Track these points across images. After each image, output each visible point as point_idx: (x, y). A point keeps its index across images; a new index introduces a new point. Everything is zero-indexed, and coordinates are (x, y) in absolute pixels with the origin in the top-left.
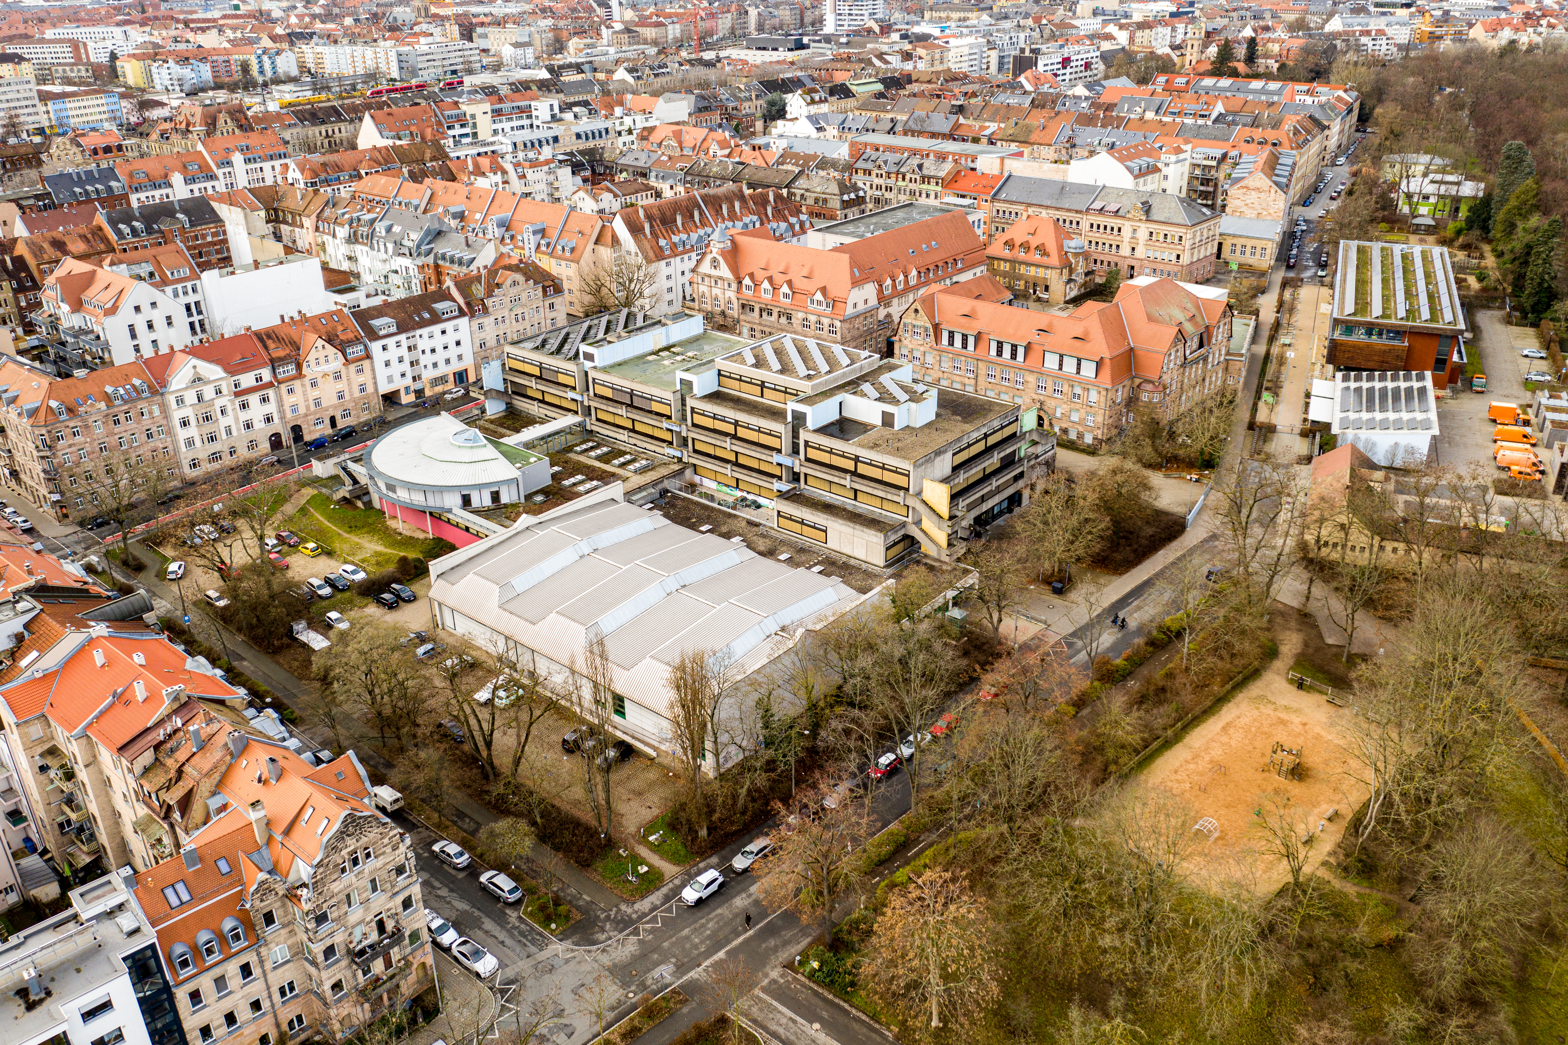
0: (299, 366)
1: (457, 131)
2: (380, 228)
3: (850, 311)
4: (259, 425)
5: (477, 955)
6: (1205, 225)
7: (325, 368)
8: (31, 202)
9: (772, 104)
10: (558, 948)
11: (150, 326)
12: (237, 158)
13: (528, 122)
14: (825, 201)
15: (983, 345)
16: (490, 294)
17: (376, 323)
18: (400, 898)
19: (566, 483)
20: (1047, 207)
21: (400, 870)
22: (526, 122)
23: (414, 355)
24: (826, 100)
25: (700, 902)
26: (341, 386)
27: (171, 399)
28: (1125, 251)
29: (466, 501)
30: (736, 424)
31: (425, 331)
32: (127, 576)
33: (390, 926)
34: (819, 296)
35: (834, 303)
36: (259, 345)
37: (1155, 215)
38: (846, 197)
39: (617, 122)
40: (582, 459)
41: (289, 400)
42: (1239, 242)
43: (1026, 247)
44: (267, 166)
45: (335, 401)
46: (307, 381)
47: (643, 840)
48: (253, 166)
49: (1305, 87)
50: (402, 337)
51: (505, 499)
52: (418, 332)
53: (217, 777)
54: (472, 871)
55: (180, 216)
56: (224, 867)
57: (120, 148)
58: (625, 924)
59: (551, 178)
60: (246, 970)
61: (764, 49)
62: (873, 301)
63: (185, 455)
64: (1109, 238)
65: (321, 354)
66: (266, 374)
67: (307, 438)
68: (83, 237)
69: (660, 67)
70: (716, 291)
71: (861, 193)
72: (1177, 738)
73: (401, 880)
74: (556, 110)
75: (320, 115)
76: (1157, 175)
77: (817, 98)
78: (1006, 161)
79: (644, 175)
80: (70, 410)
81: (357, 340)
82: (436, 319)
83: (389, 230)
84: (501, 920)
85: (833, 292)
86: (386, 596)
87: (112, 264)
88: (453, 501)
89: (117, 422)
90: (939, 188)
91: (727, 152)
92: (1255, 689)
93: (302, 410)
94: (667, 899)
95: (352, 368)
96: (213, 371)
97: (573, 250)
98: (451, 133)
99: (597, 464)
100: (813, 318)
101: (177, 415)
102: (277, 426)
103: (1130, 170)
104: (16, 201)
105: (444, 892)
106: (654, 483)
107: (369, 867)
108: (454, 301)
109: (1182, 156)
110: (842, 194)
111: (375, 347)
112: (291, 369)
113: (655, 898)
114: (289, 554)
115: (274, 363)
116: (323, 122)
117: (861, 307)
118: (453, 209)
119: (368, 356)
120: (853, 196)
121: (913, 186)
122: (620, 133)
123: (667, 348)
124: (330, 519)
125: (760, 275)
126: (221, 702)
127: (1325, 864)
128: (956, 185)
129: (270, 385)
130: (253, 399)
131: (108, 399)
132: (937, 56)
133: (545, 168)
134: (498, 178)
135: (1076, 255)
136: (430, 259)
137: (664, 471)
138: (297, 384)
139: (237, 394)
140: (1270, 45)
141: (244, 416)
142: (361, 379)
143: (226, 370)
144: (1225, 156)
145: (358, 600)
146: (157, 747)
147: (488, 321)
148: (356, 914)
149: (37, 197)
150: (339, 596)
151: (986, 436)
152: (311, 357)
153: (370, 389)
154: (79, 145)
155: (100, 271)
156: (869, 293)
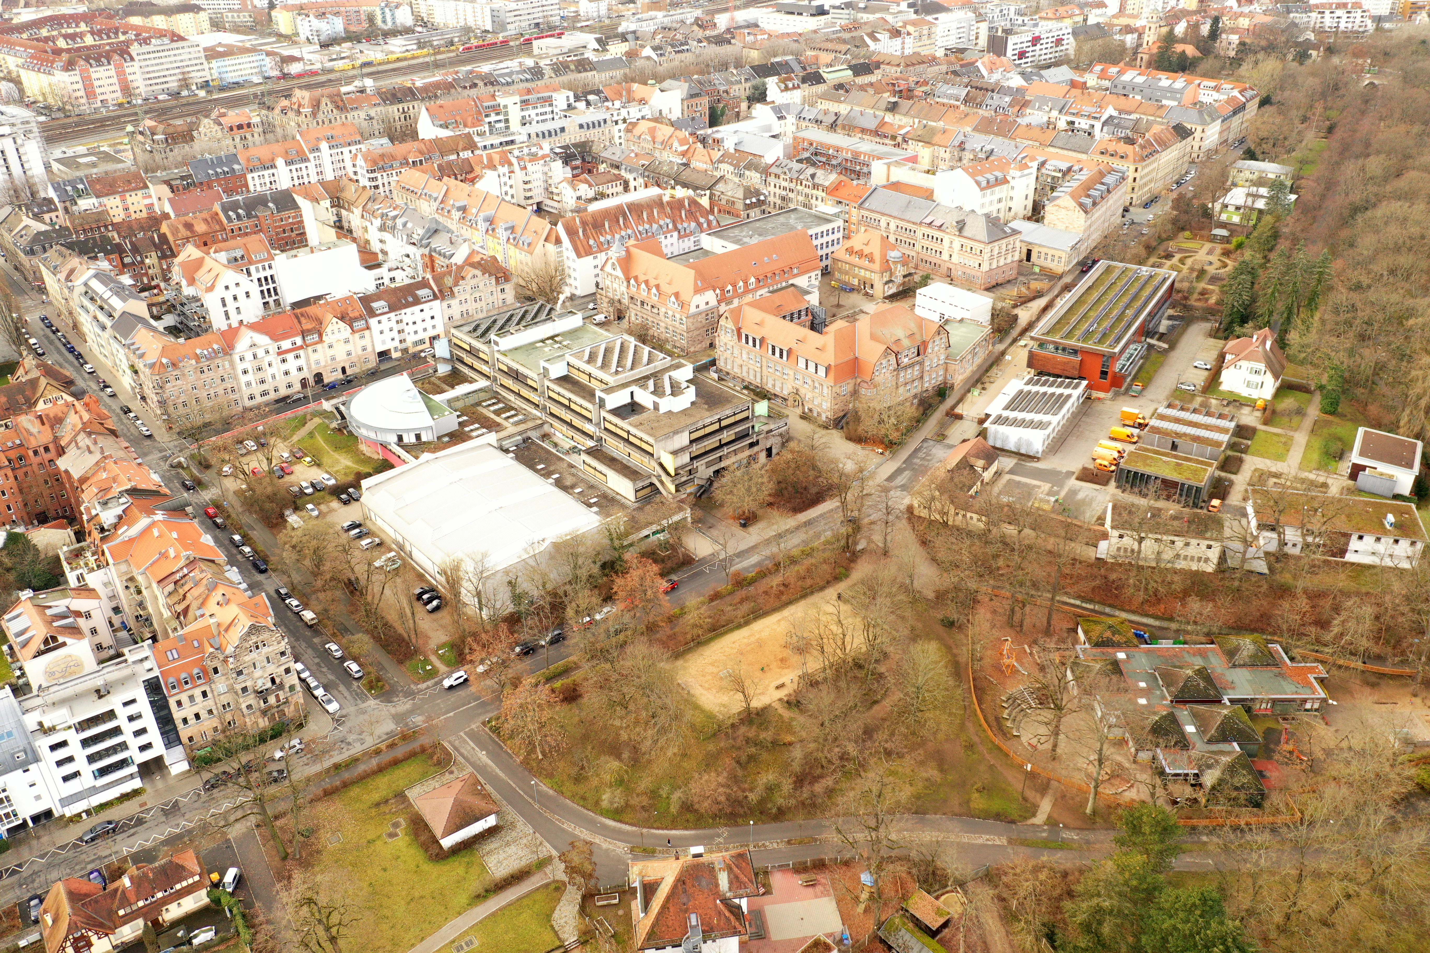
0: (320, 335)
1: (493, 118)
2: (399, 222)
3: (693, 310)
4: (294, 372)
5: (329, 701)
6: (1004, 241)
7: (337, 336)
8: (178, 182)
9: (755, 88)
10: (372, 703)
11: (235, 298)
12: (324, 146)
13: (550, 109)
14: (733, 203)
15: (764, 347)
16: (456, 284)
17: (375, 305)
18: (283, 668)
19: (467, 429)
20: (895, 218)
21: (283, 654)
22: (548, 109)
23: (401, 326)
24: (799, 87)
25: (451, 687)
26: (349, 347)
27: (236, 358)
28: (945, 256)
29: (400, 438)
30: (570, 400)
31: (408, 310)
32: (200, 472)
33: (278, 681)
34: (673, 299)
35: (682, 305)
36: (295, 321)
37: (966, 232)
38: (748, 202)
39: (615, 113)
40: (485, 411)
41: (313, 357)
42: (1044, 250)
43: (860, 254)
44: (346, 150)
45: (345, 357)
46: (326, 345)
47: (435, 652)
48: (335, 151)
49: (1212, 84)
50: (392, 315)
51: (424, 439)
52: (403, 311)
53: (201, 600)
54: (342, 659)
55: (271, 205)
56: (196, 644)
57: (249, 125)
58: (410, 694)
59: (546, 169)
60: (204, 694)
62: (713, 302)
63: (246, 392)
64: (935, 246)
65: (335, 327)
66: (299, 341)
67: (326, 381)
68: (205, 220)
69: (682, 44)
70: (615, 286)
71: (762, 198)
73: (283, 659)
74: (572, 100)
75: (399, 95)
76: (1005, 186)
77: (790, 85)
78: (892, 168)
79: (617, 167)
80: (174, 365)
81: (361, 317)
82: (417, 301)
83: (405, 225)
84: (348, 687)
85: (683, 297)
86: (344, 496)
87: (216, 252)
88: (393, 439)
89: (202, 372)
90: (824, 194)
91: (685, 148)
92: (816, 598)
93: (323, 363)
94: (436, 684)
95: (357, 335)
96: (263, 340)
97: (529, 244)
98: (487, 120)
99: (493, 416)
100: (670, 313)
101: (240, 367)
102: (306, 374)
103: (978, 183)
104: (167, 183)
105: (325, 670)
106: (520, 433)
107: (265, 650)
108: (431, 289)
109: (1026, 172)
110: (745, 198)
111: (373, 322)
112: (316, 336)
113: (430, 683)
114: (295, 463)
115: (304, 334)
116: (400, 101)
117: (703, 307)
118: (458, 204)
119: (368, 328)
120: (754, 200)
121: (807, 190)
122: (616, 123)
123: (552, 338)
124: (326, 441)
125: (642, 278)
126: (213, 561)
128: (837, 193)
129: (301, 347)
130: (290, 357)
131: (197, 358)
132: (925, 32)
133: (542, 162)
134: (505, 169)
135: (895, 263)
136: (426, 251)
137: (530, 424)
138: (319, 347)
139: (279, 354)
140: (1241, 19)
141: (284, 367)
142: (363, 342)
143: (272, 338)
145: (328, 497)
146: (175, 583)
147: (454, 302)
148: (258, 673)
149: (182, 178)
150: (317, 494)
151: (720, 420)
152: (329, 330)
153: (369, 349)
154: (220, 124)
155: (207, 258)
156: (710, 297)
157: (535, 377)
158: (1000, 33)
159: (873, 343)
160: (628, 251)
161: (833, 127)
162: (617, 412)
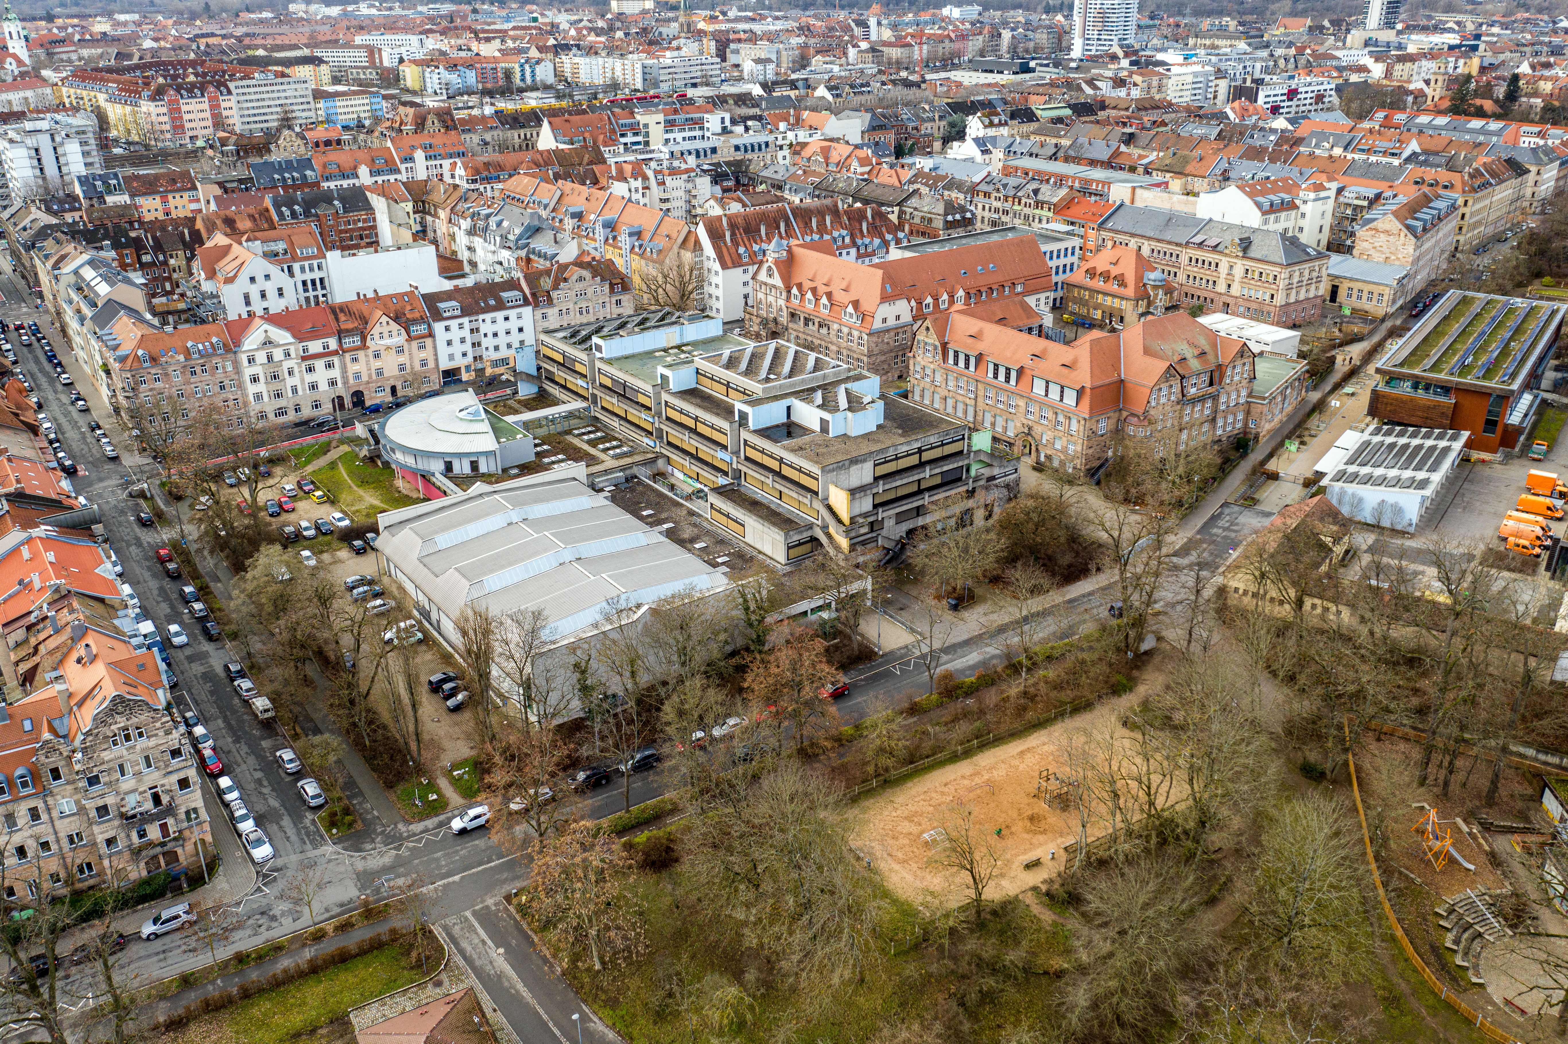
0: (364, 339)
1: (630, 139)
2: (493, 222)
3: (878, 325)
4: (323, 386)
5: (259, 842)
6: (1307, 266)
7: (388, 342)
8: (235, 185)
9: (952, 125)
10: (329, 849)
11: (263, 295)
12: (419, 155)
13: (699, 133)
14: (930, 220)
15: (982, 366)
16: (556, 287)
17: (442, 305)
18: (175, 778)
19: (546, 460)
20: (1149, 238)
21: (176, 753)
22: (697, 133)
23: (476, 337)
24: (1006, 124)
25: (463, 832)
26: (403, 359)
27: (244, 358)
28: (1221, 288)
29: (449, 467)
30: (696, 419)
31: (488, 317)
32: (167, 503)
33: (165, 799)
34: (850, 309)
35: (863, 317)
36: (331, 317)
37: (1253, 252)
38: (950, 218)
39: (780, 137)
40: (576, 442)
41: (352, 368)
42: (1356, 286)
43: (1106, 276)
44: (447, 163)
45: (396, 372)
46: (370, 352)
47: (448, 773)
48: (433, 163)
49: (1536, 129)
50: (465, 320)
51: (483, 469)
52: (481, 317)
53: (59, 655)
54: (298, 775)
55: (336, 202)
56: (27, 725)
57: (339, 142)
58: (394, 840)
59: (690, 186)
60: (34, 814)
61: (992, 71)
62: (907, 318)
63: (254, 408)
64: (1207, 274)
65: (385, 330)
66: (333, 343)
67: (368, 403)
68: (251, 217)
69: (862, 85)
70: (771, 299)
71: (968, 215)
72: (967, 754)
73: (175, 762)
74: (727, 123)
75: (522, 119)
76: (1293, 213)
77: (996, 120)
78: (1138, 191)
79: (780, 188)
80: (154, 360)
81: (422, 320)
82: (501, 306)
83: (499, 224)
84: (297, 819)
85: (865, 306)
86: (358, 543)
87: (248, 240)
88: (437, 467)
89: (194, 373)
90: (1051, 214)
91: (867, 169)
92: (1081, 720)
93: (365, 378)
94: (441, 825)
95: (415, 344)
96: (283, 336)
97: (660, 252)
98: (623, 140)
99: (586, 447)
100: (845, 330)
101: (248, 371)
102: (339, 389)
103: (1259, 205)
104: (221, 184)
105: (266, 791)
106: (623, 469)
107: (142, 744)
108: (522, 290)
109: (1323, 194)
110: (946, 214)
111: (438, 327)
112: (356, 340)
113: (430, 823)
114: (301, 499)
115: (340, 334)
116: (523, 126)
117: (892, 322)
118: (571, 210)
119: (431, 335)
120: (958, 217)
121: (1027, 210)
122: (781, 148)
123: (678, 347)
124: (351, 474)
125: (807, 285)
126: (102, 601)
127: (1035, 889)
128: (1068, 212)
129: (335, 353)
130: (319, 364)
131: (187, 353)
132: (1155, 83)
133: (685, 177)
134: (639, 183)
135: (1155, 287)
136: (523, 253)
137: (637, 458)
138: (361, 354)
139: (304, 359)
140: (1542, 83)
141: (309, 378)
142: (423, 355)
143: (294, 336)
144: (1378, 196)
145: (336, 544)
146: (29, 628)
147: (552, 312)
148: (127, 783)
149: (240, 181)
150: (321, 538)
151: (920, 451)
152: (376, 331)
153: (431, 364)
154: (304, 138)
155: (235, 246)
156: (902, 310)
157: (649, 389)
158: (1248, 84)
159: (1149, 360)
160: (790, 251)
161: (1054, 157)
162: (765, 433)
